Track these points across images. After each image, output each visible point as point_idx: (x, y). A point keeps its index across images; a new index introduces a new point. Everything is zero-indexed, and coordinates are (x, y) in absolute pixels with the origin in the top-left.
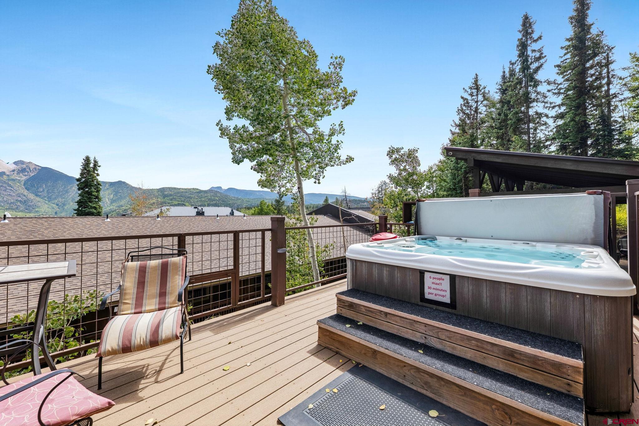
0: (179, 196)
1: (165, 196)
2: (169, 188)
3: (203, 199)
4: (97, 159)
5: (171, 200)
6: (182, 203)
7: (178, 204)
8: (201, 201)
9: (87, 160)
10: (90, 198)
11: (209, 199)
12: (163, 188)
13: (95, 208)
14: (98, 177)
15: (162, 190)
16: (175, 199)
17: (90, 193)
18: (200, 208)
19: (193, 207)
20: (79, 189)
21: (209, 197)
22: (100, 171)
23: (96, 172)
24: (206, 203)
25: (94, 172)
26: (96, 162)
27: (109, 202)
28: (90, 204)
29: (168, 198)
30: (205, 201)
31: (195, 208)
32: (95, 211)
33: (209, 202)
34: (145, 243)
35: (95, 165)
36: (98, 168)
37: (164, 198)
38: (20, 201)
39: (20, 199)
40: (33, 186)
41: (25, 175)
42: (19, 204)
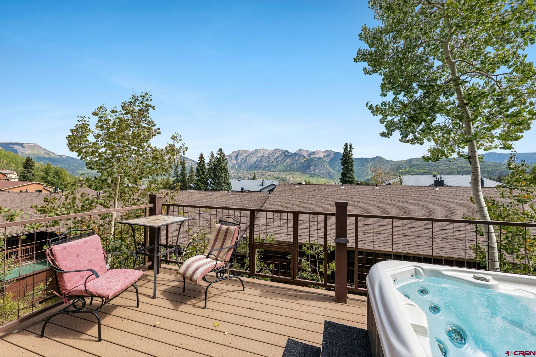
0: (426, 165)
1: (412, 166)
2: (416, 159)
3: (452, 167)
4: (352, 144)
5: (418, 169)
6: (429, 171)
7: (425, 172)
8: (450, 168)
9: (346, 145)
10: (347, 171)
11: (459, 167)
12: (411, 159)
13: (350, 178)
14: (352, 156)
15: (410, 161)
16: (422, 168)
17: (347, 168)
18: (439, 177)
19: (431, 176)
20: (342, 165)
21: (459, 165)
22: (353, 152)
23: (351, 153)
24: (455, 171)
25: (350, 153)
26: (351, 146)
27: (370, 173)
28: (348, 175)
29: (415, 168)
30: (453, 169)
31: (434, 176)
32: (350, 180)
33: (459, 170)
34: (360, 207)
35: (350, 148)
36: (352, 150)
37: (411, 167)
38: (327, 173)
39: (327, 172)
40: (332, 164)
41: (329, 158)
42: (327, 175)
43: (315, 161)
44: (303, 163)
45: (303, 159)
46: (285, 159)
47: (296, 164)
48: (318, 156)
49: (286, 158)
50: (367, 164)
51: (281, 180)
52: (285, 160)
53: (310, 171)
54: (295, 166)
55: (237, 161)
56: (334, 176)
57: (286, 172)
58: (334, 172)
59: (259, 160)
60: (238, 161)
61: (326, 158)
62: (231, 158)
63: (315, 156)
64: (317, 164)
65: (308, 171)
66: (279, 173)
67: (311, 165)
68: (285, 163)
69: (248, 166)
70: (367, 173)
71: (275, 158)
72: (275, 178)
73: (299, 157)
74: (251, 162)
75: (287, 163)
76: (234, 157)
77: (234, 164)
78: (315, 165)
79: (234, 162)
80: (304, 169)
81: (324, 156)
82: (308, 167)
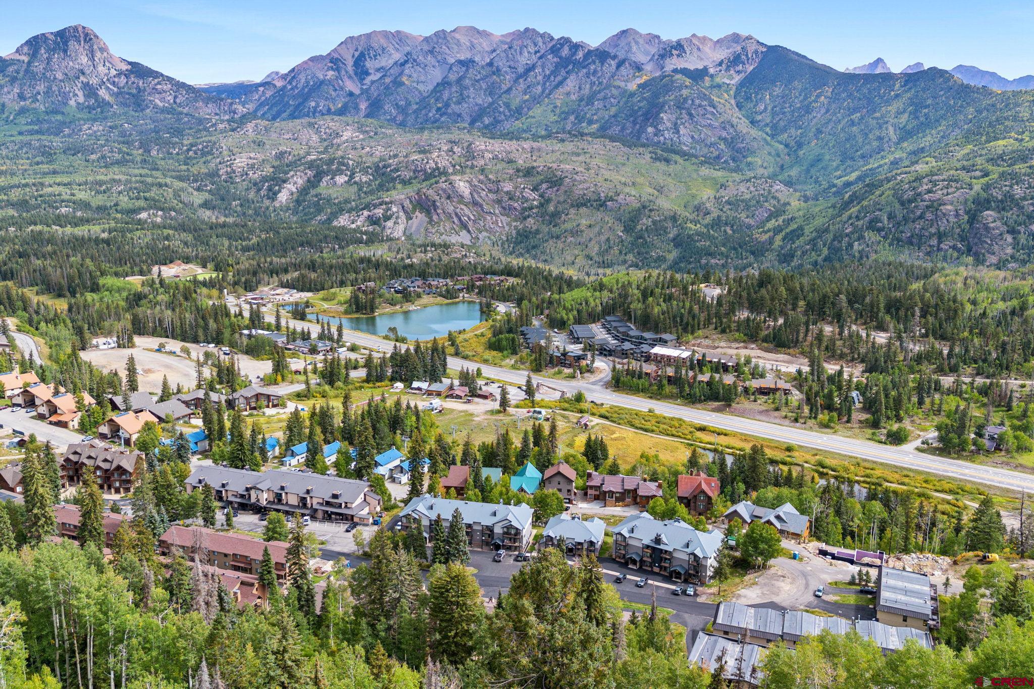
38: (725, 139)
39: (724, 134)
40: (748, 98)
41: (738, 72)
42: (722, 146)
43: (680, 88)
44: (632, 95)
45: (634, 77)
46: (559, 78)
47: (605, 98)
48: (692, 63)
49: (563, 72)
50: (888, 102)
51: (542, 182)
52: (561, 83)
53: (658, 133)
54: (600, 111)
55: (362, 80)
56: (753, 153)
57: (563, 141)
58: (754, 132)
59: (453, 77)
60: (368, 80)
61: (727, 69)
62: (338, 70)
63: (679, 63)
64: (685, 100)
65: (650, 130)
66: (535, 145)
67: (661, 108)
68: (559, 97)
69: (409, 104)
70: (880, 139)
71: (521, 70)
72: (518, 170)
73: (619, 66)
74: (421, 87)
75: (568, 94)
76: (350, 62)
77: (351, 94)
78: (680, 105)
79: (351, 86)
80: (634, 123)
81: (720, 64)
82: (651, 115)
